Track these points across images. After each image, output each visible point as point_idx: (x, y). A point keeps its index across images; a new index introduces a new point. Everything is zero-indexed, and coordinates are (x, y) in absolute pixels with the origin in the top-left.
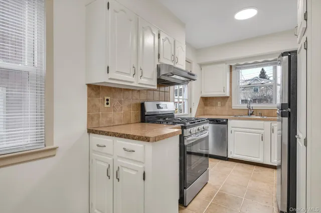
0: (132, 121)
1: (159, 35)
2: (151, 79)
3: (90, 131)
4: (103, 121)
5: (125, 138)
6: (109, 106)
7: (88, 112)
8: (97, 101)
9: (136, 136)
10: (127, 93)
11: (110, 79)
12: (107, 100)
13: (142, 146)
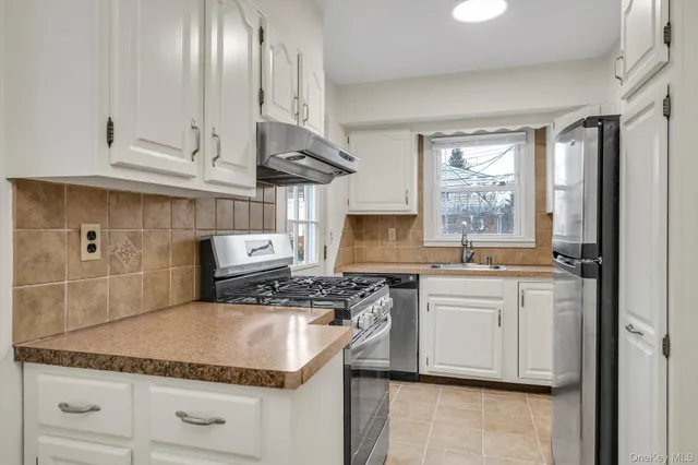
0: (173, 299)
1: (261, 32)
2: (240, 168)
3: (23, 355)
4: (75, 310)
5: (184, 376)
6: (97, 255)
7: (17, 283)
8: (53, 241)
9: (228, 368)
10: (155, 208)
11: (118, 166)
12: (92, 235)
13: (253, 401)
